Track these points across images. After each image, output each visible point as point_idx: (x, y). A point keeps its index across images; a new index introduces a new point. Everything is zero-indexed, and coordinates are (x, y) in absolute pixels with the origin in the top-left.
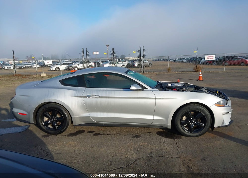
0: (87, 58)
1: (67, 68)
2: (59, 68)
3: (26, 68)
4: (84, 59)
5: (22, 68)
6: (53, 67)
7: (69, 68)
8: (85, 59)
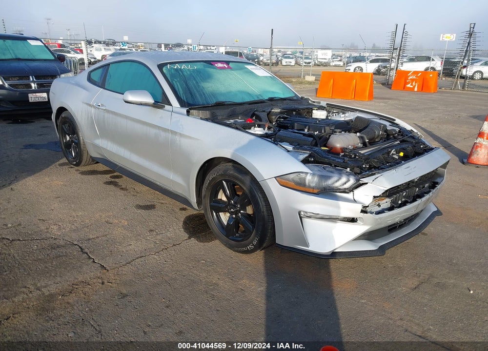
0: (401, 46)
1: (377, 70)
2: (362, 69)
3: (318, 65)
4: (394, 49)
5: (310, 65)
6: (350, 66)
7: (380, 70)
8: (397, 49)
